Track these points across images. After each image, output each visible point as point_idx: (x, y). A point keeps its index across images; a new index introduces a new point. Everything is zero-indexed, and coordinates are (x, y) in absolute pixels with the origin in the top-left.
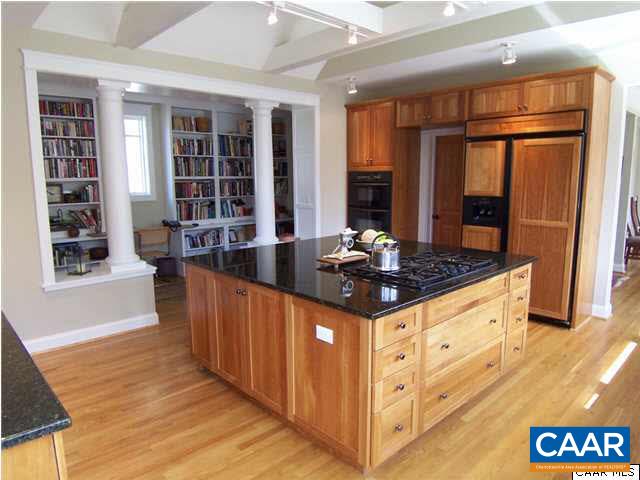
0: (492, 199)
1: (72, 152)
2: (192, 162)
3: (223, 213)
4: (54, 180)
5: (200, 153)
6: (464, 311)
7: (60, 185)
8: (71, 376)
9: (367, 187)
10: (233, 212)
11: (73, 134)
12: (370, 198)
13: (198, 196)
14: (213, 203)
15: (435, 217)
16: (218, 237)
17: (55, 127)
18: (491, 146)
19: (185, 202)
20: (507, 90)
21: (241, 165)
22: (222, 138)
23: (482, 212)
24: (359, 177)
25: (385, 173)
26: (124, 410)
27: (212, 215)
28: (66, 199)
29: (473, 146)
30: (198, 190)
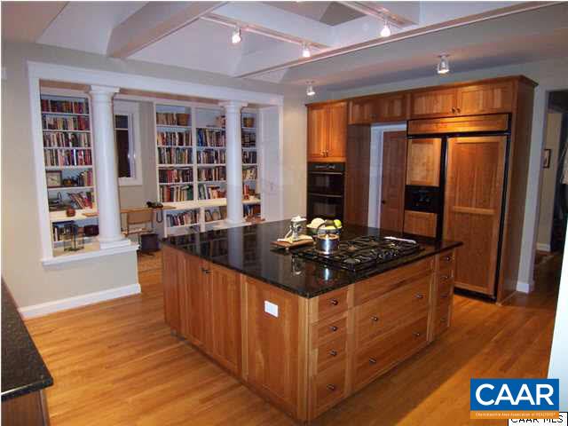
0: (431, 188)
1: (71, 144)
2: (173, 152)
3: (200, 196)
4: (55, 168)
5: (181, 144)
6: (392, 289)
7: (60, 172)
8: (63, 338)
9: (324, 175)
10: (209, 195)
11: (71, 129)
12: (327, 185)
13: (179, 181)
14: (191, 187)
15: (383, 202)
16: (195, 216)
17: (55, 122)
18: (429, 143)
19: (167, 186)
20: (443, 94)
21: (216, 153)
22: (199, 131)
23: (421, 200)
24: (317, 167)
25: (339, 163)
26: (106, 368)
27: (191, 197)
28: (64, 183)
29: (414, 142)
30: (178, 176)
